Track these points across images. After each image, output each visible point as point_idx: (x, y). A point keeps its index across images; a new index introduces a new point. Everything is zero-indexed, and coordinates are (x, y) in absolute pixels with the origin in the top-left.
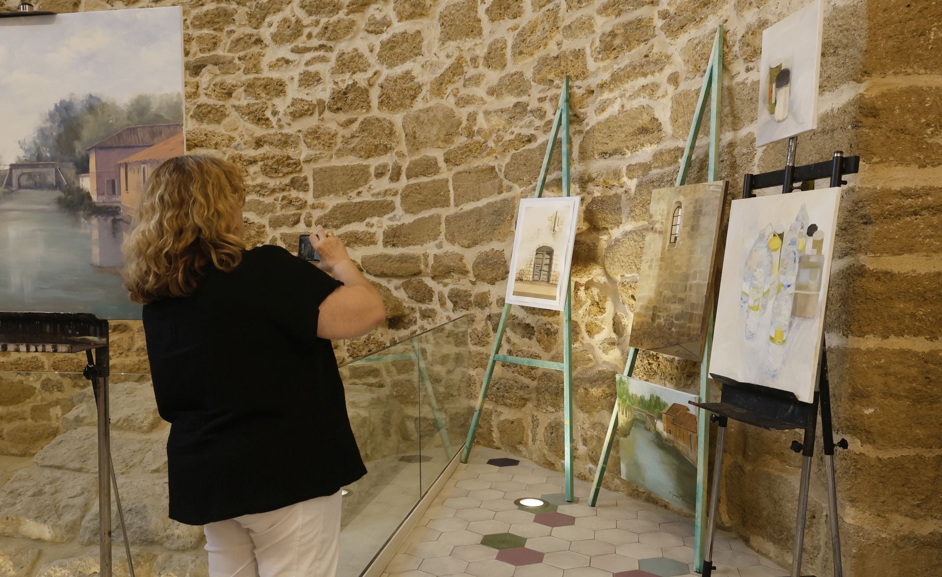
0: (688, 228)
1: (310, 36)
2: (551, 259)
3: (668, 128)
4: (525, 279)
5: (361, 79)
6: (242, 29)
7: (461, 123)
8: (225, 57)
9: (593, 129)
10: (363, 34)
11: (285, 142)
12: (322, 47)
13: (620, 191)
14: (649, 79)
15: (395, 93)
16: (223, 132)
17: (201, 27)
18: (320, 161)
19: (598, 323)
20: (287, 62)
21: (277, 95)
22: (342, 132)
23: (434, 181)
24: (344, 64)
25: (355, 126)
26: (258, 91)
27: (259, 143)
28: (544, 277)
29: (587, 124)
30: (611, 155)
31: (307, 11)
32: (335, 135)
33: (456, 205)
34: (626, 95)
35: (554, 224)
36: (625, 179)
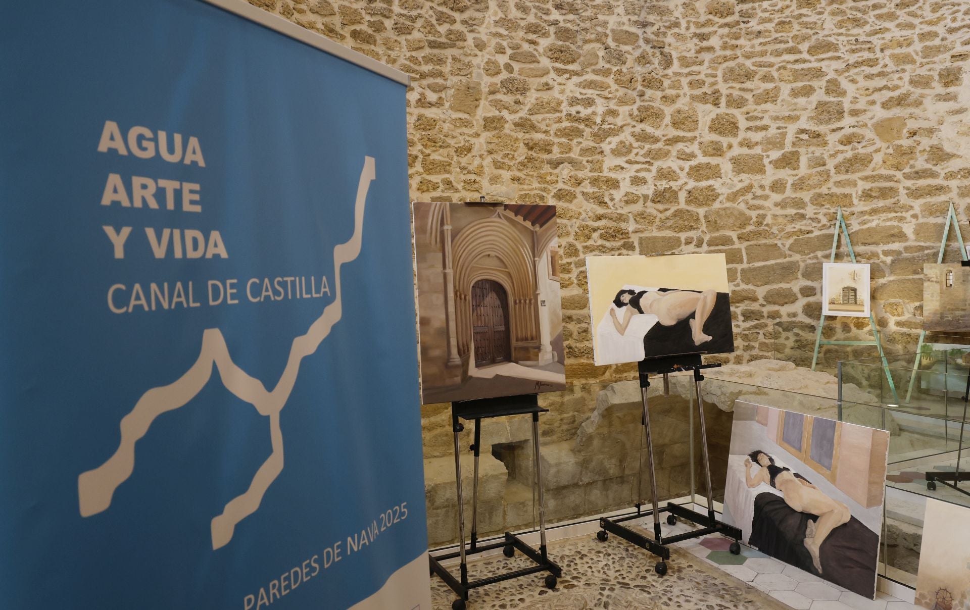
1: (637, 154)
2: (856, 293)
3: (911, 236)
4: (836, 302)
5: (674, 185)
6: (588, 143)
7: (752, 219)
8: (577, 159)
9: (857, 232)
10: (675, 159)
11: (621, 218)
12: (647, 162)
13: (878, 261)
14: (898, 214)
15: (701, 197)
16: (574, 208)
17: (561, 136)
18: (645, 232)
20: (622, 168)
21: (615, 188)
22: (660, 215)
23: (732, 249)
24: (662, 175)
25: (668, 213)
26: (601, 184)
27: (599, 218)
28: (852, 301)
29: (851, 229)
30: (870, 244)
31: (636, 139)
32: (655, 217)
33: (749, 263)
34: (882, 219)
35: (854, 276)
36: (881, 256)
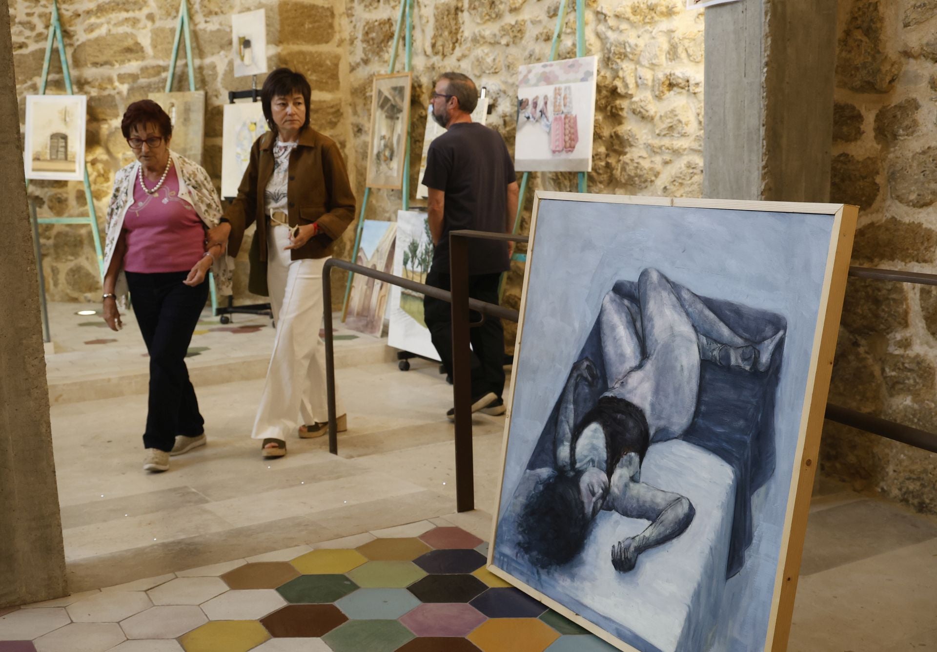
0: (182, 120)
2: (66, 143)
3: (149, 50)
4: (41, 158)
9: (83, 44)
13: (113, 92)
14: (130, 15)
19: (105, 189)
28: (61, 155)
29: (78, 40)
30: (102, 65)
34: (113, 22)
35: (65, 116)
36: (117, 84)
